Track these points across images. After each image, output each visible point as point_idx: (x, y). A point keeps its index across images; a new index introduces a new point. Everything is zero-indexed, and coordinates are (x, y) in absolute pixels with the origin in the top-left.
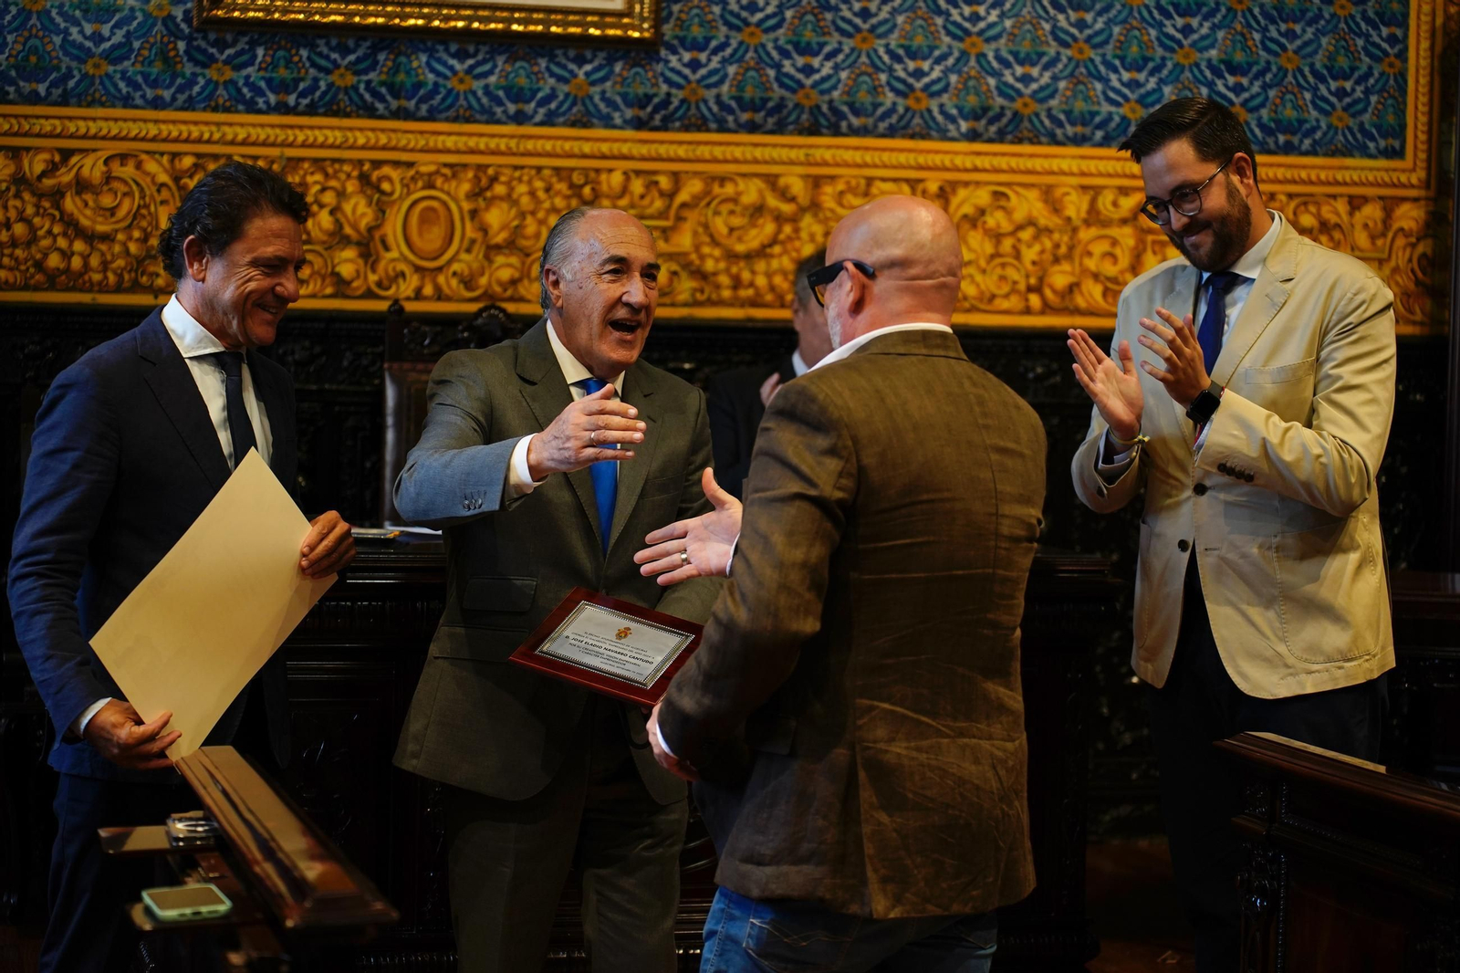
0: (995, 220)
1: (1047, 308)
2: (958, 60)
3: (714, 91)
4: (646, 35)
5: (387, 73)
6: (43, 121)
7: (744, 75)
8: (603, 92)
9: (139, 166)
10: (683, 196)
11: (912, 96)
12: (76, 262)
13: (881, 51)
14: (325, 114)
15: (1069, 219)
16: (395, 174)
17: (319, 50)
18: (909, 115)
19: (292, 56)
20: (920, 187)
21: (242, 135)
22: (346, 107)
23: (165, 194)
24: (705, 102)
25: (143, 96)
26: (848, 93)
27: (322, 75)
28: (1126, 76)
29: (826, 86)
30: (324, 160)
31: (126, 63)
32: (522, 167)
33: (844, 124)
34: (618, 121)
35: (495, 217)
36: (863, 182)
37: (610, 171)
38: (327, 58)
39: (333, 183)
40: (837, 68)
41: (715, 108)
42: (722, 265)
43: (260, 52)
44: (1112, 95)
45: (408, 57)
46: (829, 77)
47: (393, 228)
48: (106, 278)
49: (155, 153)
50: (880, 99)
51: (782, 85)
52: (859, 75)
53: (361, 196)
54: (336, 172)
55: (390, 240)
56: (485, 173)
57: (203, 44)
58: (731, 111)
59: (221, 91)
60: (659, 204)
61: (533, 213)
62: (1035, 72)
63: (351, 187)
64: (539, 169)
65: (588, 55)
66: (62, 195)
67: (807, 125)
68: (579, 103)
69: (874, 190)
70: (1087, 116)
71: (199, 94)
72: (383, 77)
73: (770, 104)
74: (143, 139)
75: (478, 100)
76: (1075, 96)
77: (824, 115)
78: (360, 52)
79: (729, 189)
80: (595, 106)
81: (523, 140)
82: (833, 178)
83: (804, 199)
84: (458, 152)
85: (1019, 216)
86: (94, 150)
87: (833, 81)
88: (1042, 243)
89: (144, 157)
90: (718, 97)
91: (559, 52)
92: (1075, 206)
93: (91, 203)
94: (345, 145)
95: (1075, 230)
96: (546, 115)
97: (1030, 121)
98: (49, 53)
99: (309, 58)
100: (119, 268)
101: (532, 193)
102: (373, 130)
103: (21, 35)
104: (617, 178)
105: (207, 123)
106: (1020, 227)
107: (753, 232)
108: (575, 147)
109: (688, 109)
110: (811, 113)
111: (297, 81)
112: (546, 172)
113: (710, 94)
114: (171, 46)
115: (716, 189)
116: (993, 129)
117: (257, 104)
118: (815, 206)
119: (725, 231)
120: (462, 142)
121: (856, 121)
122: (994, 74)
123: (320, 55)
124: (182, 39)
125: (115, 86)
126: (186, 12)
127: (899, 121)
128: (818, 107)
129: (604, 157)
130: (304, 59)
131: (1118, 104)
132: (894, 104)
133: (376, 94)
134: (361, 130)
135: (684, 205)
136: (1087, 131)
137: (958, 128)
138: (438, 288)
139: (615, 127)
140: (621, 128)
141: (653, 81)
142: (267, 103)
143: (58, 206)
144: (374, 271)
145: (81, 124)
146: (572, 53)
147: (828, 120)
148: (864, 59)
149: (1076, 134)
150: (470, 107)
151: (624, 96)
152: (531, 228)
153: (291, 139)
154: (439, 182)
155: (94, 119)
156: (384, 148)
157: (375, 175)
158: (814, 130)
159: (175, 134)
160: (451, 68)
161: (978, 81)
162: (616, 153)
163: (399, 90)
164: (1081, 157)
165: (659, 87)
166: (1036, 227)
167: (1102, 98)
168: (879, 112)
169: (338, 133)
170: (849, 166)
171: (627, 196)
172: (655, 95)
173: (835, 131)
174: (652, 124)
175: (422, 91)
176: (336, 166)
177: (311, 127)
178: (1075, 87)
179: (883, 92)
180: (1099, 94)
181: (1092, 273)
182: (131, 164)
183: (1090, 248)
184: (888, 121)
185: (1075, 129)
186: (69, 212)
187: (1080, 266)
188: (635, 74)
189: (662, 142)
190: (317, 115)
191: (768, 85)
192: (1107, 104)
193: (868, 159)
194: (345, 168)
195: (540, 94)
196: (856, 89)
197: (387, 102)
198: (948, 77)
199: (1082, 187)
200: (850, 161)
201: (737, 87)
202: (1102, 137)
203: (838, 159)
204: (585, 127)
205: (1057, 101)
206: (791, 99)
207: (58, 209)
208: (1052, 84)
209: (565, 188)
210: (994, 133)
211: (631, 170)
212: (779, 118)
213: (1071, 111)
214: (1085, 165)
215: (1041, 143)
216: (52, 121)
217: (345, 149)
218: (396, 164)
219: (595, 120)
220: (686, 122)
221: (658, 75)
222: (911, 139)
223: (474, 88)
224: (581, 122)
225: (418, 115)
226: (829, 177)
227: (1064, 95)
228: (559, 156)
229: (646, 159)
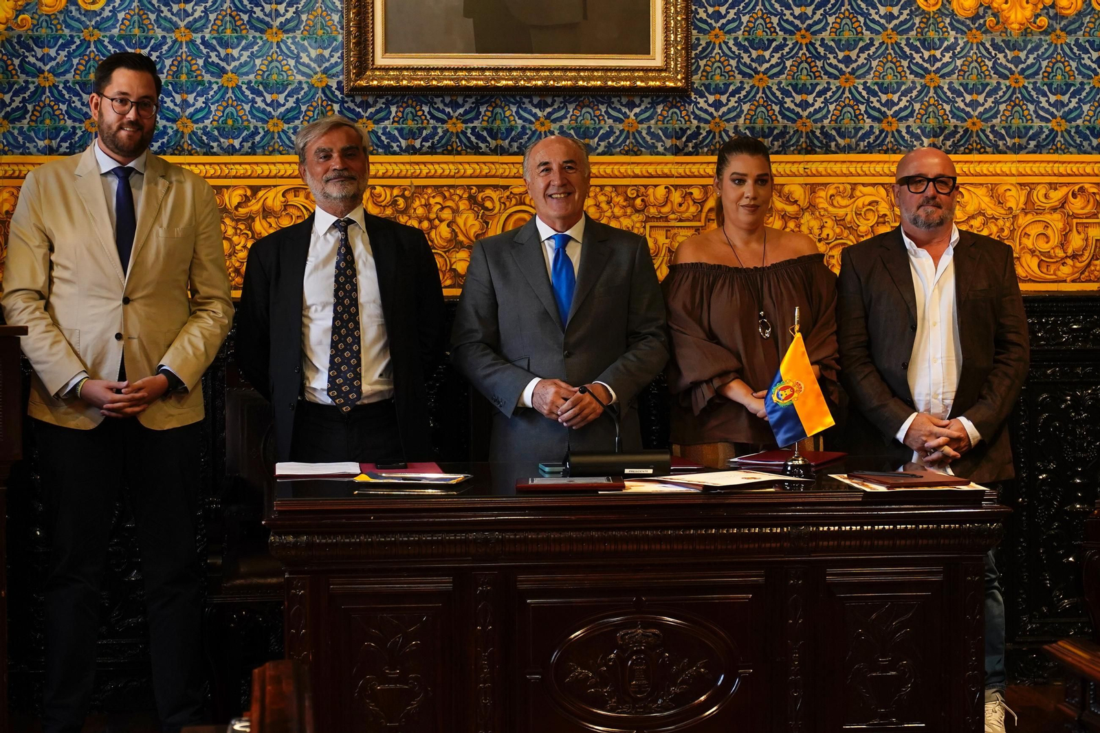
2: (920, 92)
3: (733, 124)
4: (679, 84)
5: (488, 121)
6: (237, 166)
7: (755, 111)
8: (649, 128)
11: (885, 121)
13: (860, 88)
14: (443, 154)
15: (1010, 208)
16: (495, 195)
17: (436, 106)
18: (883, 135)
19: (416, 112)
22: (458, 147)
24: (726, 132)
26: (836, 121)
27: (439, 124)
28: (1053, 99)
29: (818, 116)
30: (443, 186)
31: (297, 122)
33: (833, 144)
34: (661, 149)
36: (849, 187)
37: (656, 186)
38: (443, 112)
39: (449, 203)
40: (826, 102)
43: (393, 109)
45: (503, 108)
46: (821, 109)
50: (861, 124)
51: (784, 117)
52: (843, 108)
53: (470, 211)
57: (352, 105)
60: (693, 209)
62: (981, 98)
63: (463, 205)
64: (602, 187)
65: (637, 101)
66: (253, 219)
67: (804, 146)
68: (631, 137)
69: (858, 193)
70: (1023, 131)
72: (485, 124)
73: (776, 132)
76: (1012, 115)
77: (817, 138)
78: (467, 107)
80: (643, 138)
82: (825, 185)
83: (803, 203)
85: (971, 209)
86: (275, 186)
87: (825, 111)
90: (736, 127)
91: (615, 100)
93: (273, 225)
94: (457, 175)
95: (1015, 217)
96: (606, 147)
97: (978, 135)
98: (241, 117)
99: (429, 113)
101: (597, 206)
102: (477, 163)
103: (221, 105)
104: (661, 192)
106: (972, 217)
108: (629, 169)
109: (714, 137)
110: (808, 137)
111: (421, 130)
112: (608, 189)
114: (329, 108)
116: (949, 143)
117: (392, 147)
118: (812, 207)
121: (842, 142)
122: (951, 102)
123: (438, 109)
124: (337, 103)
126: (339, 83)
127: (875, 141)
128: (813, 132)
129: (651, 176)
130: (426, 113)
131: (1048, 121)
132: (871, 127)
133: (479, 137)
134: (468, 163)
136: (1023, 141)
139: (658, 154)
140: (663, 154)
141: (687, 118)
142: (399, 146)
143: (250, 228)
145: (265, 167)
146: (624, 100)
147: (821, 142)
148: (847, 94)
149: (1014, 144)
151: (665, 131)
153: (418, 171)
156: (486, 176)
157: (480, 196)
158: (810, 150)
160: (535, 115)
161: (936, 107)
162: (660, 173)
163: (497, 133)
164: (1019, 162)
165: (691, 122)
166: (985, 216)
167: (1034, 116)
168: (860, 134)
169: (451, 166)
170: (838, 176)
171: (669, 205)
172: (688, 128)
173: (827, 149)
174: (686, 150)
175: (513, 133)
176: (452, 191)
177: (432, 163)
178: (1012, 109)
179: (863, 119)
180: (1032, 113)
181: (1030, 250)
182: (302, 194)
183: (1027, 230)
184: (867, 140)
185: (1013, 141)
186: (258, 232)
187: (1020, 244)
188: (672, 113)
189: (694, 163)
190: (436, 154)
191: (774, 117)
192: (1038, 120)
193: (852, 170)
194: (458, 192)
195: (601, 132)
196: (841, 117)
197: (488, 142)
198: (913, 105)
199: (1021, 184)
200: (838, 172)
201: (751, 120)
202: (1035, 146)
203: (829, 171)
204: (637, 155)
205: (999, 120)
206: (792, 127)
207: (250, 229)
208: (995, 107)
209: (622, 200)
210: (950, 146)
211: (671, 185)
212: (783, 142)
213: (1010, 127)
214: (1022, 168)
215: (987, 153)
216: (244, 166)
217: (457, 178)
218: (496, 187)
219: (643, 149)
220: (712, 147)
221: (690, 114)
222: (885, 153)
223: (552, 129)
224: (632, 151)
225: (511, 150)
226: (822, 184)
227: (1004, 115)
228: (617, 177)
229: (683, 177)
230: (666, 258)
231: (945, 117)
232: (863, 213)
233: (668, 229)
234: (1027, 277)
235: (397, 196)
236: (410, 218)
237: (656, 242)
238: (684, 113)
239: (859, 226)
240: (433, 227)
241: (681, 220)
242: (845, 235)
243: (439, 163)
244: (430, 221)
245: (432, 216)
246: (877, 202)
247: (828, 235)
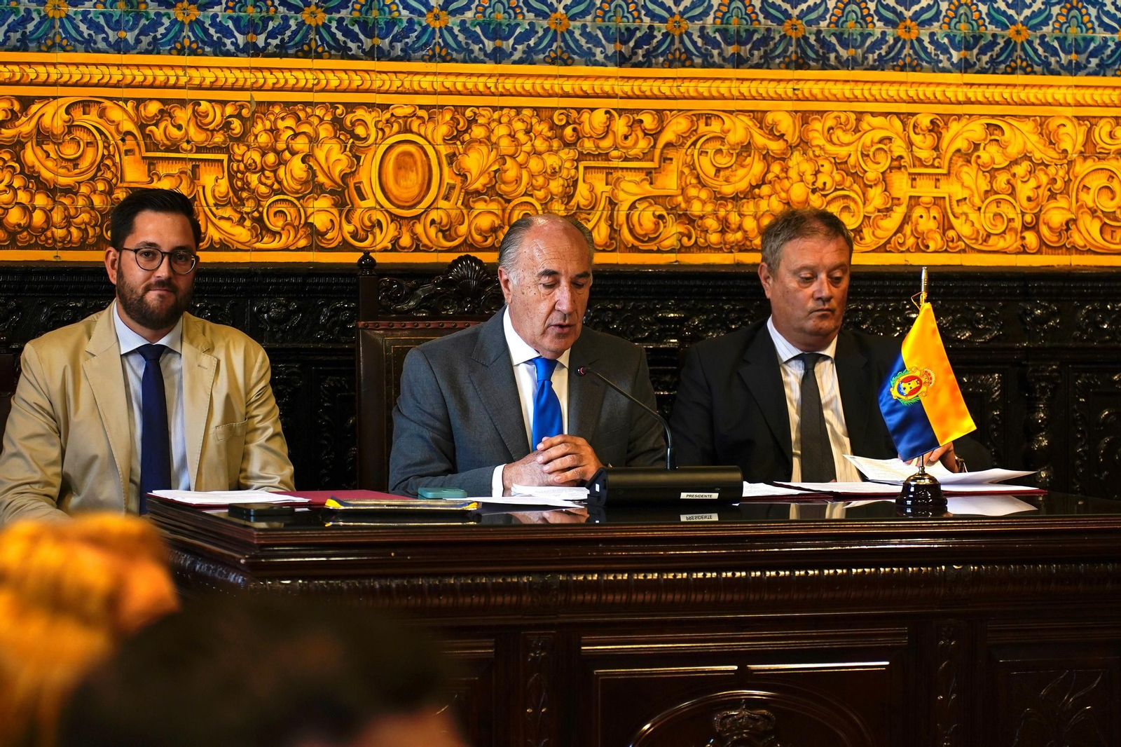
0: (989, 154)
1: (1044, 246)
3: (699, 23)
5: (360, 11)
7: (728, 6)
8: (584, 26)
9: (102, 115)
10: (668, 136)
11: (902, 25)
12: (38, 217)
14: (296, 56)
15: (1065, 151)
16: (369, 118)
18: (899, 45)
20: (912, 121)
21: (209, 77)
22: (318, 46)
23: (130, 143)
24: (689, 35)
25: (106, 40)
26: (836, 24)
27: (292, 14)
29: (813, 16)
30: (296, 103)
31: (88, 4)
32: (502, 108)
33: (832, 56)
34: (600, 57)
35: (474, 161)
36: (853, 117)
37: (592, 110)
39: (305, 128)
41: (700, 42)
42: (709, 208)
44: (1106, 20)
46: (816, 6)
47: (368, 175)
48: (70, 233)
49: (119, 99)
50: (870, 29)
51: (768, 16)
52: (846, 5)
53: (334, 141)
54: (308, 116)
55: (366, 188)
56: (464, 115)
58: (716, 45)
59: (186, 32)
60: (643, 144)
61: (513, 157)
63: (324, 131)
64: (519, 110)
66: (23, 146)
67: (794, 57)
68: (559, 38)
69: (864, 126)
70: (1082, 44)
71: (164, 35)
72: (356, 14)
73: (756, 37)
74: (106, 85)
75: (455, 37)
76: (1068, 22)
77: (811, 47)
79: (716, 127)
80: (576, 41)
81: (501, 79)
82: (821, 113)
83: (792, 138)
84: (435, 93)
85: (1014, 150)
86: (55, 98)
87: (821, 10)
88: (1037, 178)
89: (107, 103)
92: (1072, 138)
93: (52, 155)
94: (316, 88)
95: (1070, 163)
96: (524, 52)
97: (1023, 49)
100: (83, 222)
101: (512, 136)
102: (345, 71)
104: (599, 118)
105: (172, 67)
106: (1015, 162)
107: (741, 172)
108: (556, 85)
109: (672, 42)
110: (798, 45)
111: (266, 20)
112: (526, 112)
113: (694, 27)
115: (702, 128)
116: (985, 58)
117: (225, 45)
118: (804, 144)
119: (712, 172)
120: (438, 83)
121: (844, 53)
122: (986, 1)
125: (76, 28)
127: (888, 53)
128: (806, 39)
129: (586, 96)
131: (1114, 30)
132: (884, 33)
133: (348, 33)
134: (333, 71)
135: (669, 145)
136: (1082, 58)
137: (949, 59)
138: (415, 238)
139: (596, 63)
140: (603, 65)
141: (635, 14)
142: (235, 44)
143: (18, 158)
144: (349, 222)
145: (41, 69)
147: (816, 53)
149: (1070, 62)
150: (447, 44)
151: (605, 31)
152: (511, 171)
153: (261, 81)
154: (415, 127)
155: (54, 65)
156: (357, 90)
157: (349, 119)
158: (801, 64)
159: (139, 79)
160: (427, 5)
161: (969, 7)
162: (598, 91)
163: (373, 28)
164: (1076, 86)
165: (642, 21)
166: (1031, 161)
167: (1096, 24)
168: (868, 43)
169: (309, 75)
170: (838, 100)
171: (611, 136)
172: (637, 29)
173: (824, 63)
174: (634, 60)
175: (396, 29)
176: (309, 110)
177: (281, 70)
178: (1068, 13)
179: (872, 22)
180: (1093, 19)
181: (1090, 209)
182: (94, 111)
183: (1087, 182)
184: (877, 52)
185: (1069, 57)
186: (30, 164)
187: (1077, 202)
188: (616, 7)
189: (645, 79)
190: (287, 56)
191: (753, 16)
192: (1102, 30)
193: (858, 93)
194: (318, 112)
195: (519, 30)
196: (844, 19)
197: (360, 41)
198: (939, 5)
199: (1078, 118)
200: (839, 96)
201: (722, 19)
202: (1098, 65)
203: (827, 93)
204: (566, 65)
205: (1051, 27)
206: (778, 31)
207: (19, 161)
208: (1045, 9)
209: (546, 129)
210: (987, 63)
211: (613, 109)
212: (765, 52)
213: (1065, 38)
214: (1080, 95)
215: (1035, 73)
216: (10, 67)
217: (317, 92)
218: (370, 106)
219: (575, 57)
220: (670, 57)
221: (640, 8)
222: (902, 70)
223: (450, 25)
224: (561, 58)
225: (393, 54)
226: (818, 112)
227: (1057, 21)
228: (539, 96)
229: (629, 97)
230: (605, 213)
231: (981, 22)
232: (871, 154)
233: (609, 171)
234: (1085, 246)
235: (230, 116)
236: (249, 148)
237: (592, 190)
238: (632, 7)
239: (866, 172)
240: (281, 162)
241: (626, 159)
242: (848, 184)
243: (290, 70)
244: (278, 153)
245: (281, 146)
246: (890, 139)
247: (825, 184)
